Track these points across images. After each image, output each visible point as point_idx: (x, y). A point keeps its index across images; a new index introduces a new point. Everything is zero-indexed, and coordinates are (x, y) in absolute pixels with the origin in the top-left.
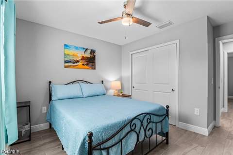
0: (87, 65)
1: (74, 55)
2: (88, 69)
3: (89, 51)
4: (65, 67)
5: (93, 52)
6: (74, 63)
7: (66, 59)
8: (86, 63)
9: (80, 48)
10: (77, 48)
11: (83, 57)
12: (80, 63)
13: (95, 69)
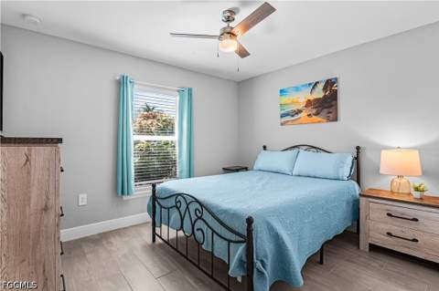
0: (317, 114)
1: (293, 103)
2: (319, 122)
3: (321, 86)
4: (282, 124)
5: (330, 84)
6: (293, 116)
7: (283, 112)
8: (314, 111)
9: (303, 86)
10: (297, 89)
11: (309, 100)
12: (303, 115)
13: (336, 119)
